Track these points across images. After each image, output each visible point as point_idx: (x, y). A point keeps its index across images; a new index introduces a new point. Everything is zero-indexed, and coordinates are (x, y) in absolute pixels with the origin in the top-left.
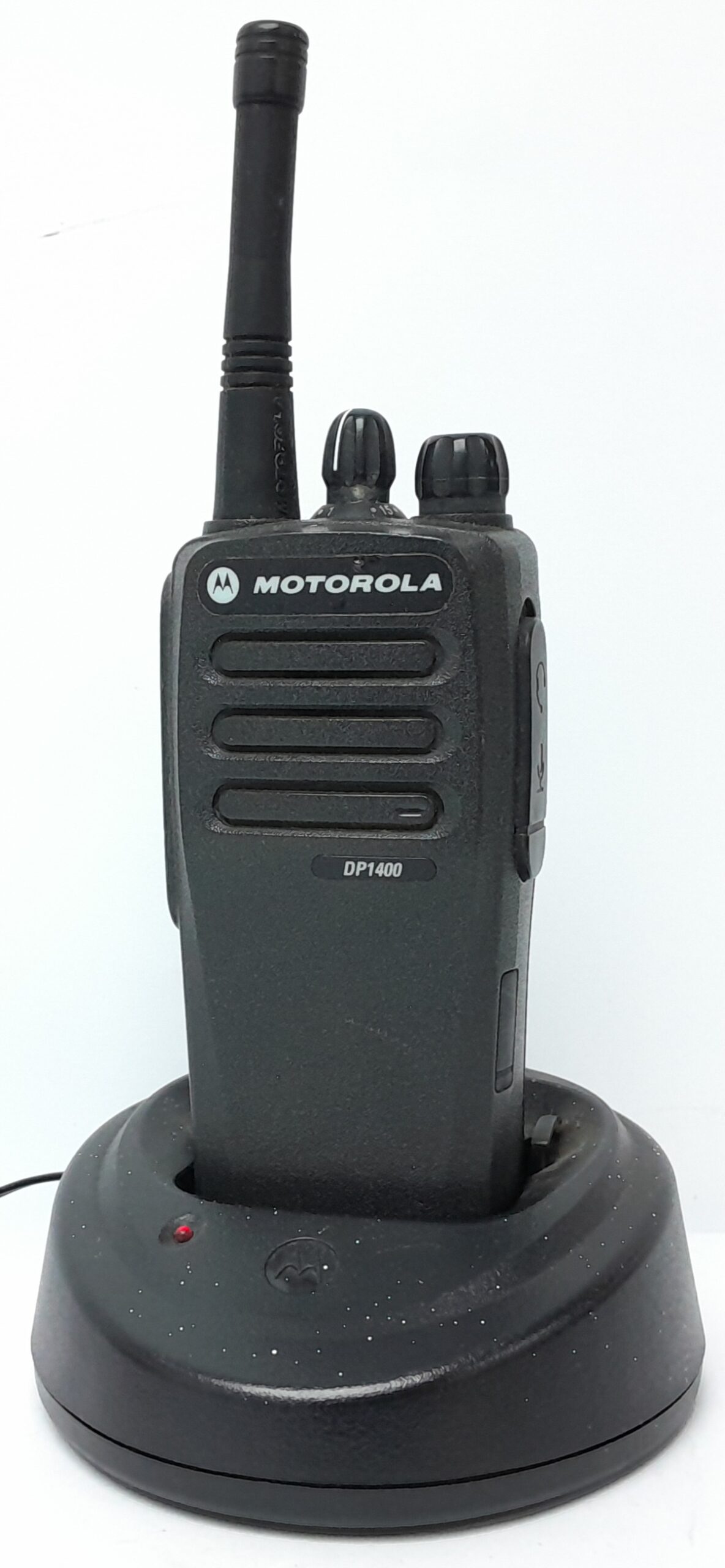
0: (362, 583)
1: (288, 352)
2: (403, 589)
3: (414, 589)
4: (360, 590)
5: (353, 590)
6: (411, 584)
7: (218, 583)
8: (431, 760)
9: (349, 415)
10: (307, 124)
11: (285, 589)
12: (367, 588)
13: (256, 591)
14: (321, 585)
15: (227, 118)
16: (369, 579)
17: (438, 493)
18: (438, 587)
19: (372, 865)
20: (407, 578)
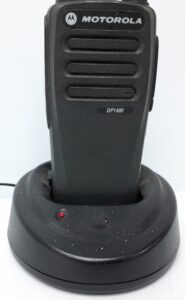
0: (117, 20)
2: (130, 23)
5: (115, 22)
6: (133, 21)
7: (69, 17)
11: (93, 20)
12: (119, 22)
13: (83, 21)
14: (105, 20)
16: (120, 19)
18: (140, 23)
19: (115, 109)
20: (131, 19)
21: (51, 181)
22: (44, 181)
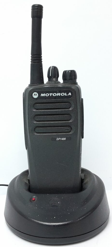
0: (59, 94)
1: (41, 57)
2: (65, 95)
3: (67, 95)
4: (58, 95)
5: (57, 95)
6: (66, 94)
7: (34, 95)
8: (70, 121)
9: (52, 67)
10: (43, 20)
11: (46, 95)
12: (59, 95)
13: (41, 96)
14: (52, 95)
15: (30, 20)
16: (60, 94)
17: (67, 79)
18: (71, 95)
19: (61, 138)
20: (66, 93)
21: (29, 180)
22: (26, 181)
